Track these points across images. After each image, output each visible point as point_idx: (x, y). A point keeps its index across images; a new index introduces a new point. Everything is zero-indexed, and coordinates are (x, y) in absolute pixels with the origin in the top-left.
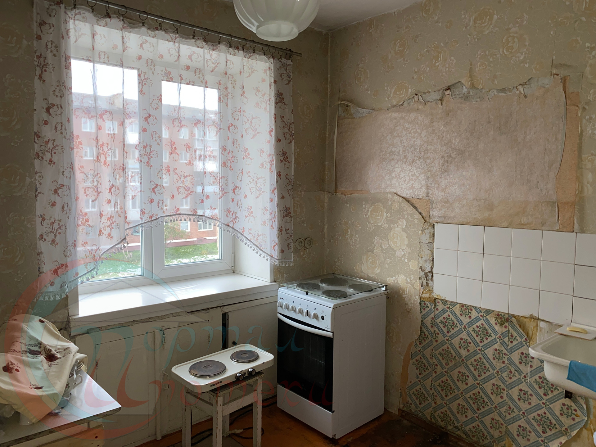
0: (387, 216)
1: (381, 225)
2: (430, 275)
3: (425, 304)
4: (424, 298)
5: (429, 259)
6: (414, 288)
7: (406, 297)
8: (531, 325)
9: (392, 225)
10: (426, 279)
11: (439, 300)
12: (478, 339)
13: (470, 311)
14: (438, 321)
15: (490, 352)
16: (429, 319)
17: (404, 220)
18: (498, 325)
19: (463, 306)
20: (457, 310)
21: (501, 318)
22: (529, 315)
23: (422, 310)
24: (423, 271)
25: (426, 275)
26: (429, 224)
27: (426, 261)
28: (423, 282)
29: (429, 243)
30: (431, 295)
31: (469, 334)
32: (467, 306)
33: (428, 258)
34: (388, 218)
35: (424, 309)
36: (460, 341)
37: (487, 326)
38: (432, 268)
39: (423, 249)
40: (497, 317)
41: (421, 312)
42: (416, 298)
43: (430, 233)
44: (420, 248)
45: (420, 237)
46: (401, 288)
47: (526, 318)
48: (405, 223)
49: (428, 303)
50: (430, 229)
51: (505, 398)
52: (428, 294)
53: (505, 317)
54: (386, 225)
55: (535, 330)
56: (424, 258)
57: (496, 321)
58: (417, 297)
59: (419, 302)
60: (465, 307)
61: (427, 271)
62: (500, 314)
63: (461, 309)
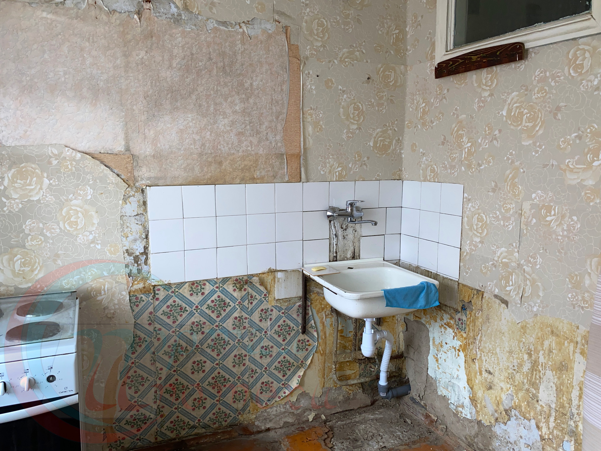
0: (50, 184)
1: (39, 200)
2: (143, 258)
3: (137, 298)
4: (134, 292)
5: (140, 237)
6: (117, 282)
7: (104, 298)
8: (268, 279)
9: (63, 198)
10: (136, 265)
11: (159, 287)
12: (214, 316)
13: (203, 287)
14: (159, 314)
15: (229, 324)
16: (146, 315)
17: (89, 188)
18: (237, 290)
19: (193, 284)
20: (185, 291)
21: (240, 283)
22: (267, 270)
23: (135, 307)
24: (130, 254)
25: (136, 259)
26: (134, 189)
27: (135, 240)
28: (131, 270)
29: (137, 215)
30: (147, 284)
31: (202, 314)
32: (198, 282)
33: (137, 237)
34: (53, 186)
35: (137, 306)
36: (192, 326)
37: (224, 297)
38: (146, 248)
39: (128, 225)
40: (236, 282)
41: (133, 311)
42: (122, 295)
43: (139, 201)
44: (122, 225)
45: (121, 209)
46: (92, 288)
47: (264, 273)
48: (90, 191)
49: (142, 296)
50: (139, 196)
51: (247, 363)
52: (142, 284)
53: (243, 279)
54: (50, 198)
55: (273, 282)
56: (131, 238)
57: (235, 288)
58: (124, 293)
59: (128, 298)
60: (196, 285)
61: (138, 254)
62: (238, 278)
63: (191, 287)
